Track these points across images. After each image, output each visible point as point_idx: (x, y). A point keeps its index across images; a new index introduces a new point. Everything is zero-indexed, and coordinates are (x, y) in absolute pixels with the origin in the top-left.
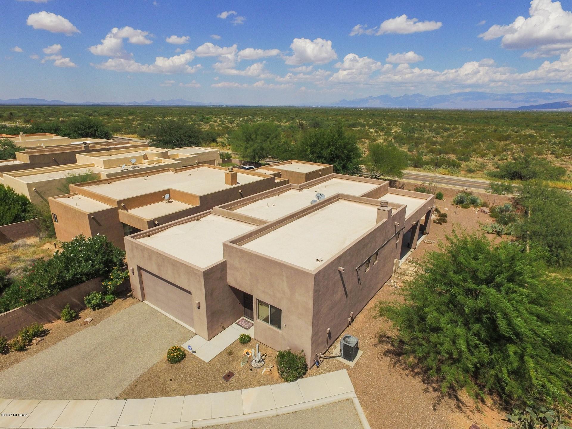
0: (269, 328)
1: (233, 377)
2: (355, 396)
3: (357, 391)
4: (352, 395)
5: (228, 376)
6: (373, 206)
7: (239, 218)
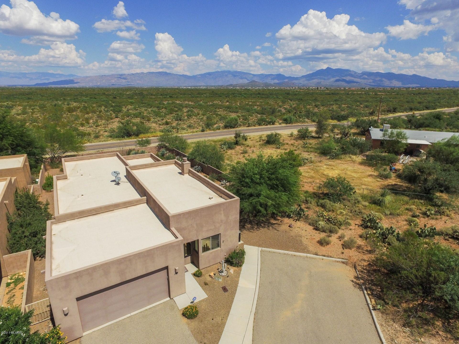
0: (212, 253)
1: (227, 288)
2: (261, 248)
3: (259, 246)
4: (260, 249)
5: (225, 289)
6: (156, 167)
7: (96, 212)
